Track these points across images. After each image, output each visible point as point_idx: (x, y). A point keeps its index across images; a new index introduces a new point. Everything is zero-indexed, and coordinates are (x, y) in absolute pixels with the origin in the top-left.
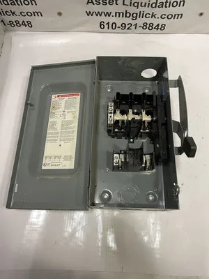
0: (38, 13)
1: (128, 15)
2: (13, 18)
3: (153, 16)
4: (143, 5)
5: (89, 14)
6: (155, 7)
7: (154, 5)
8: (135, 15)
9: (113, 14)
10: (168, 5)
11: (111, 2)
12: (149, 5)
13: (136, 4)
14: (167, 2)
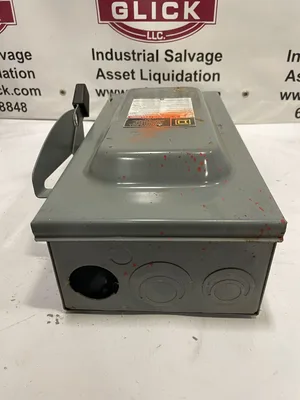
0: (36, 91)
2: (5, 99)
4: (166, 78)
5: (100, 93)
6: (182, 80)
7: (180, 77)
10: (198, 78)
11: (126, 75)
12: (172, 77)
13: (157, 77)
14: (195, 74)
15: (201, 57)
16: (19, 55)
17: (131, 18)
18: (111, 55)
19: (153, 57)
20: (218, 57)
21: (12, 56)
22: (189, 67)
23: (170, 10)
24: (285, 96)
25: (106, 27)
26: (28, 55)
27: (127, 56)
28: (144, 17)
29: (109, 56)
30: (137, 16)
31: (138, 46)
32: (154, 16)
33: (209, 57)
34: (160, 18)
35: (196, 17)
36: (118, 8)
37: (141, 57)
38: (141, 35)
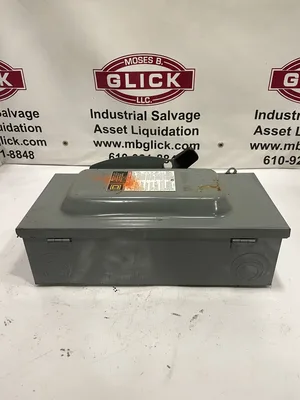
0: (43, 142)
1: (139, 145)
2: (14, 148)
3: (167, 146)
4: (153, 132)
5: (97, 144)
6: (167, 134)
7: (165, 132)
8: (146, 145)
9: (123, 144)
10: (180, 133)
11: (119, 130)
12: (159, 132)
13: (145, 132)
14: (178, 129)
15: (182, 116)
16: (29, 114)
17: (123, 86)
18: (106, 115)
19: (141, 117)
20: (197, 116)
21: (22, 114)
22: (172, 124)
23: (156, 80)
24: (254, 146)
25: (103, 93)
26: (36, 114)
27: (120, 115)
28: (134, 86)
29: (105, 115)
30: (128, 85)
31: (130, 108)
32: (142, 85)
33: (189, 116)
34: (147, 86)
35: (177, 85)
36: (112, 79)
37: (132, 116)
38: (131, 100)
